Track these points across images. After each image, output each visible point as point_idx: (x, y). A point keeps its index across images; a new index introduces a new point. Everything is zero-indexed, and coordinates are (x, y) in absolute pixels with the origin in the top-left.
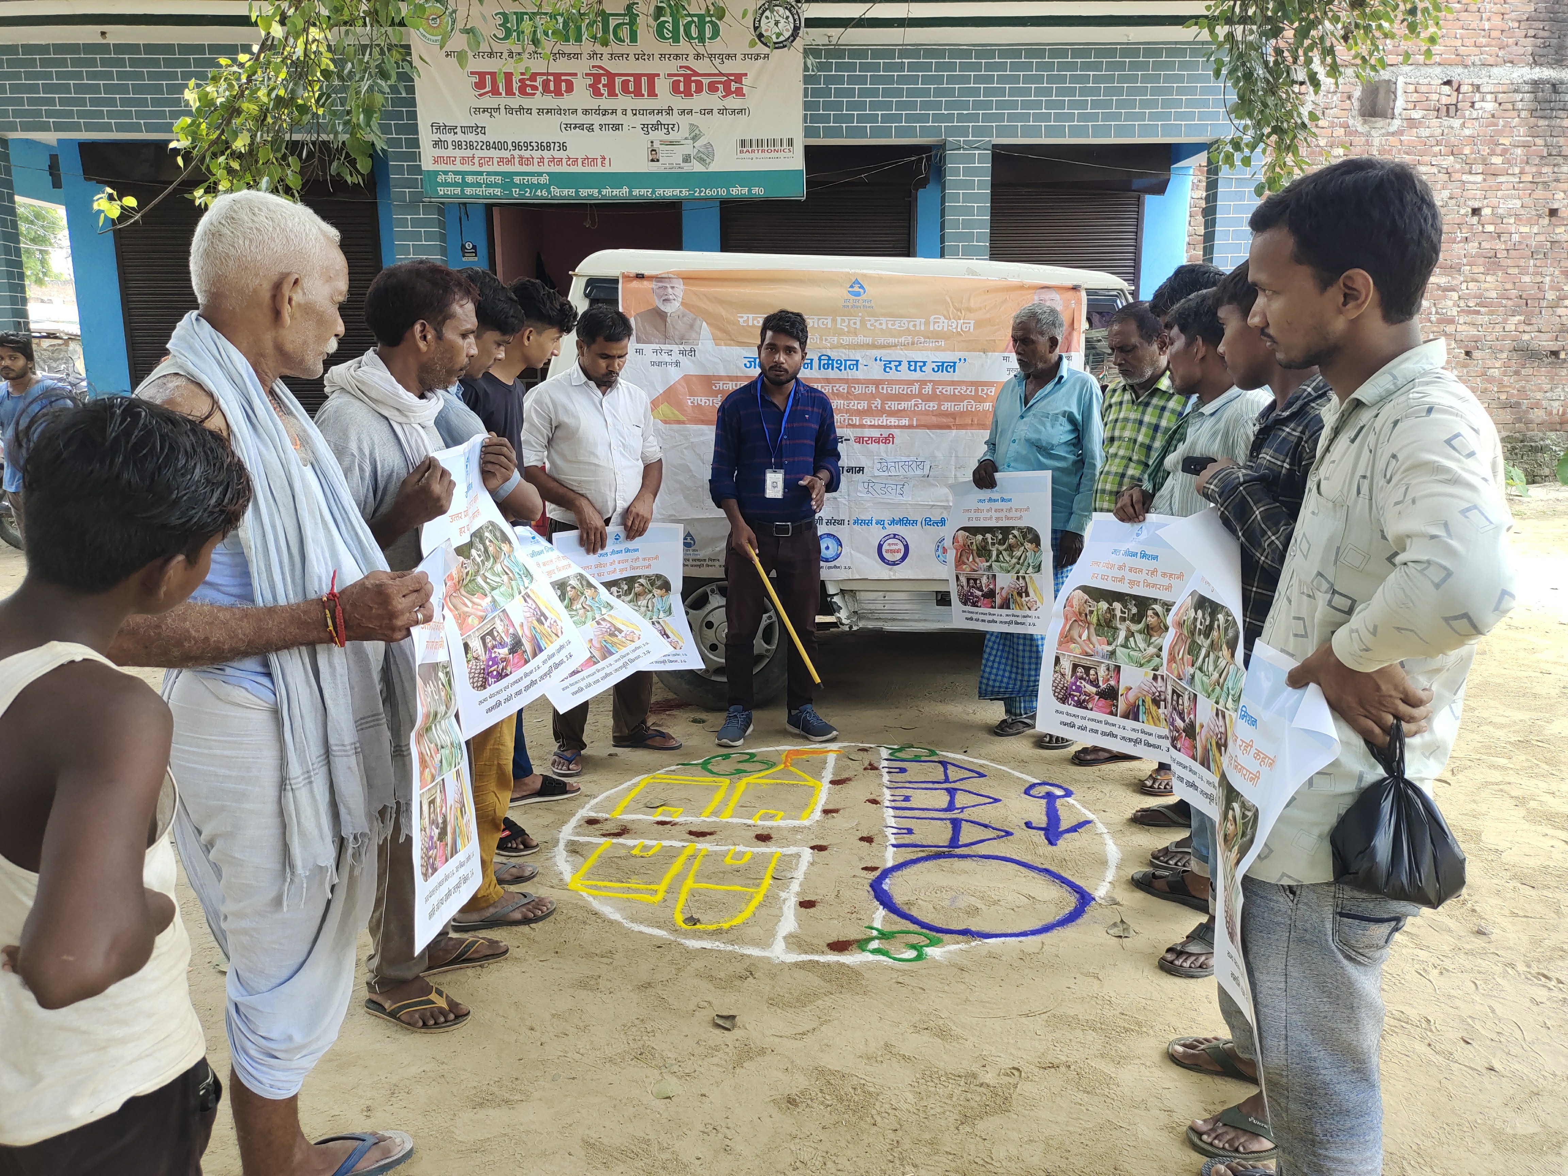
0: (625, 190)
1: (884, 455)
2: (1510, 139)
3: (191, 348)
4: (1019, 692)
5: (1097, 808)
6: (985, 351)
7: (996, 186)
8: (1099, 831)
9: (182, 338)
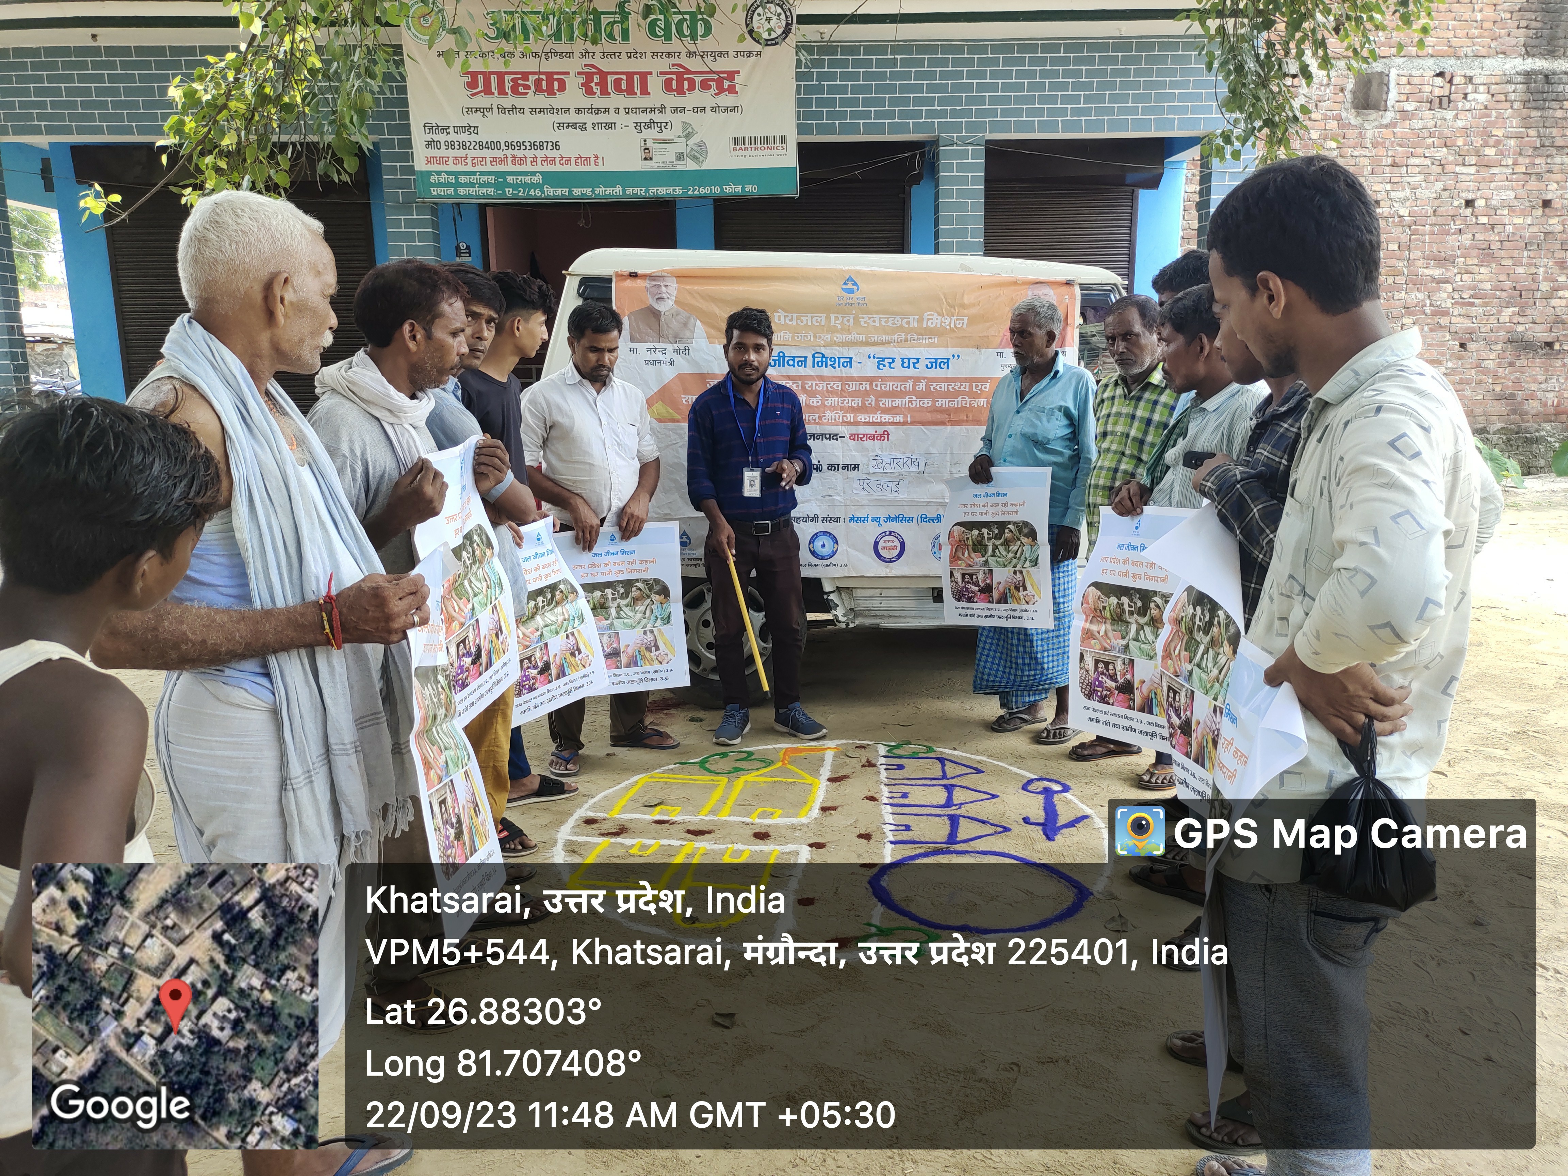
0: (618, 190)
1: (879, 452)
2: (1503, 130)
3: (184, 351)
4: (1013, 686)
5: (1095, 802)
6: (978, 347)
7: (991, 182)
8: (1097, 826)
9: (174, 342)
